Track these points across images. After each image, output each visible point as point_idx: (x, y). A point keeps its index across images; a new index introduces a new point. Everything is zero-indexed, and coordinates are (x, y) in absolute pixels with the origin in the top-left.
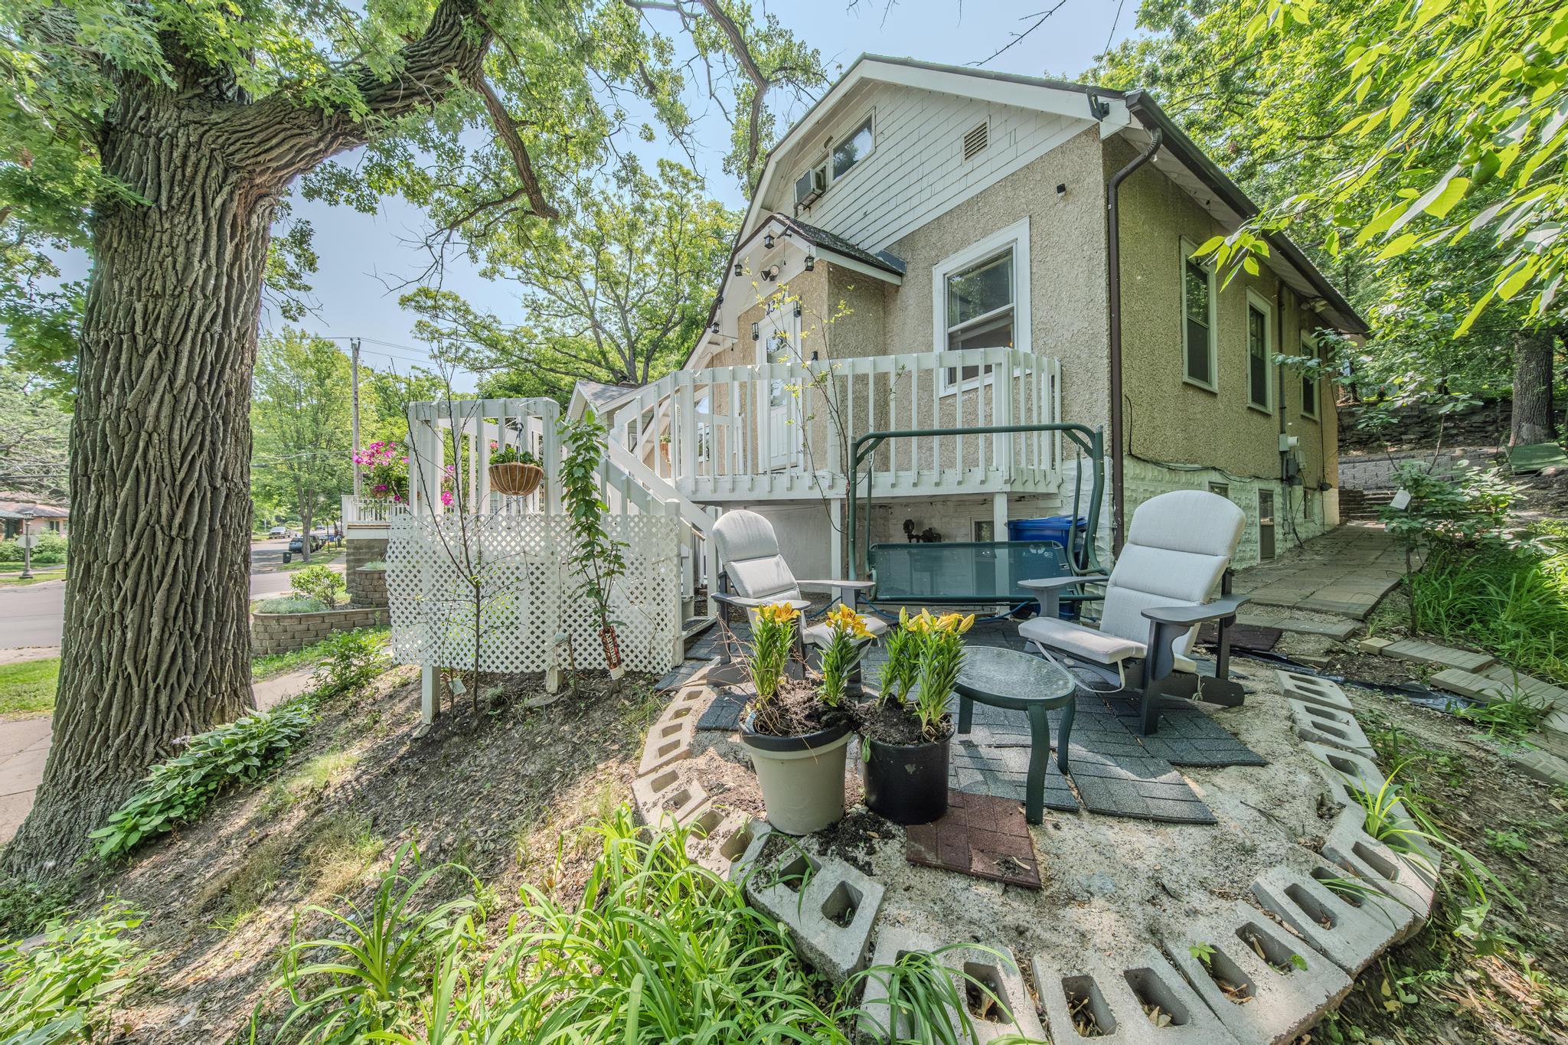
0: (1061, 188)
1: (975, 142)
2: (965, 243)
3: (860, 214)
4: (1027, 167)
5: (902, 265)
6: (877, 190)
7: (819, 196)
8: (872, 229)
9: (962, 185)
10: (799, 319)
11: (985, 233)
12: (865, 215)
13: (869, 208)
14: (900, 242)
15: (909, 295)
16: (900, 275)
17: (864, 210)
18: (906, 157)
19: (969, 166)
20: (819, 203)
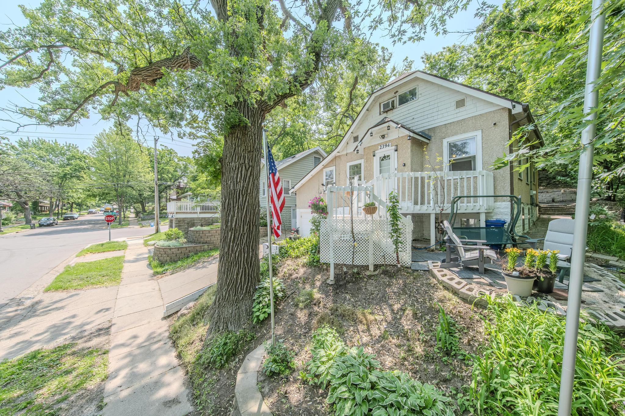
0: (495, 124)
1: (460, 104)
2: (456, 134)
3: (411, 118)
4: (481, 115)
5: (430, 137)
6: (419, 112)
7: (391, 109)
8: (416, 124)
9: (455, 115)
10: (396, 152)
11: (464, 132)
12: (413, 119)
13: (415, 117)
14: (429, 129)
15: (433, 145)
16: (429, 140)
17: (413, 117)
18: (431, 103)
19: (458, 110)
20: (391, 111)
